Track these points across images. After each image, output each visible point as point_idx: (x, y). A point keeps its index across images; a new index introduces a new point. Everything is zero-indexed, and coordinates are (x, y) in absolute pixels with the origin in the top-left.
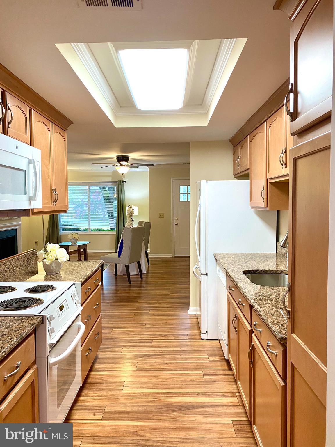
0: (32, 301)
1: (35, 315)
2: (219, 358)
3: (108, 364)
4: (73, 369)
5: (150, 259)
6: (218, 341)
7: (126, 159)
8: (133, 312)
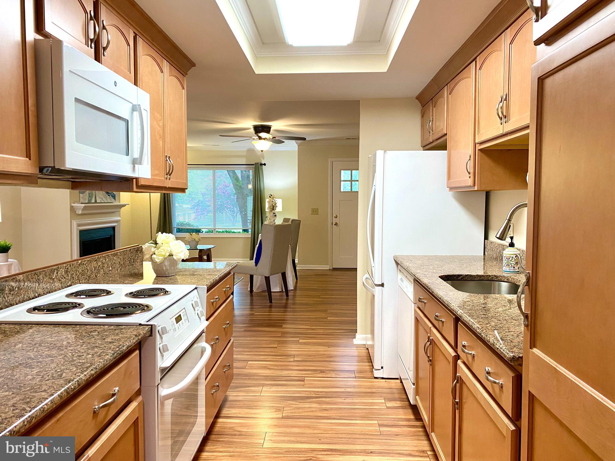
0: (136, 307)
1: (140, 325)
2: (401, 404)
3: (242, 408)
4: (193, 414)
5: (299, 271)
6: (399, 381)
7: (267, 129)
8: (276, 340)
